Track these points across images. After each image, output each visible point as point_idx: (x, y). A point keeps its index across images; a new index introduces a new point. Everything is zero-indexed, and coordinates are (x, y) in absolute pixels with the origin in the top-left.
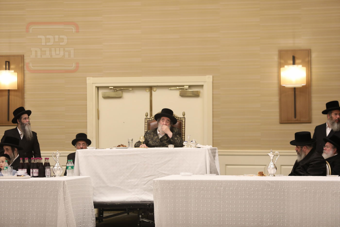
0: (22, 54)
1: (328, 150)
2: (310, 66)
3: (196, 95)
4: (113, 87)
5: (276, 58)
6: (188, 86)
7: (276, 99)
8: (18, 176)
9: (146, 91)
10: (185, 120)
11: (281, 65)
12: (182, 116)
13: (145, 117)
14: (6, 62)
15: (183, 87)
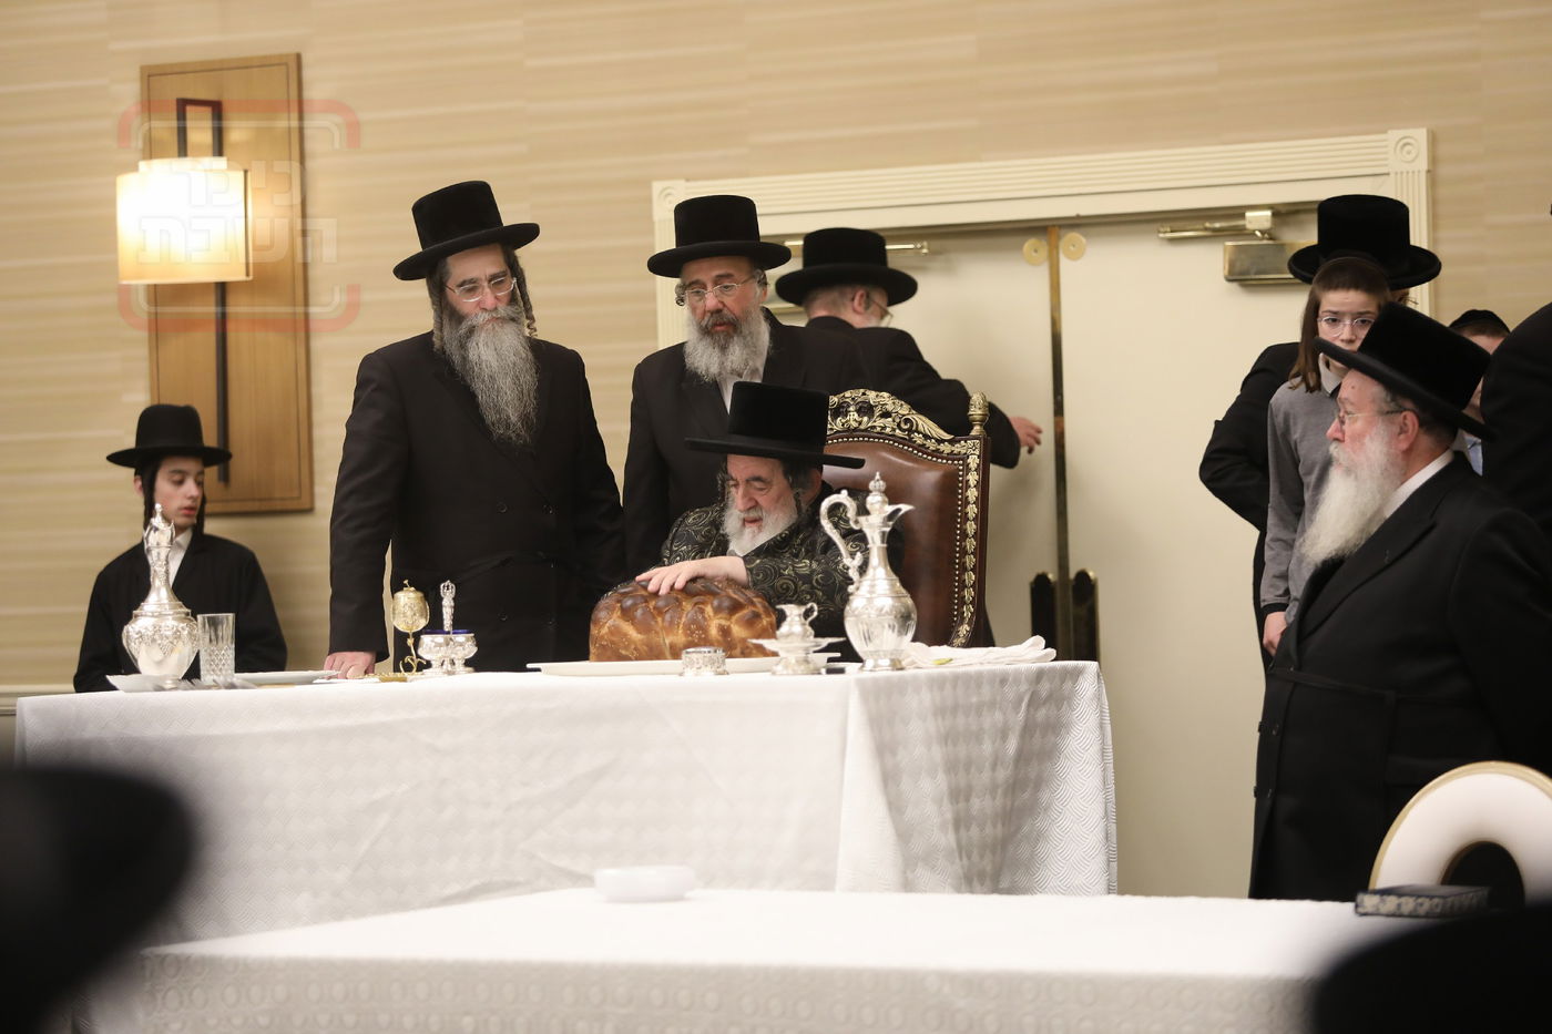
0: (292, 50)
6: (1268, 213)
15: (1240, 223)
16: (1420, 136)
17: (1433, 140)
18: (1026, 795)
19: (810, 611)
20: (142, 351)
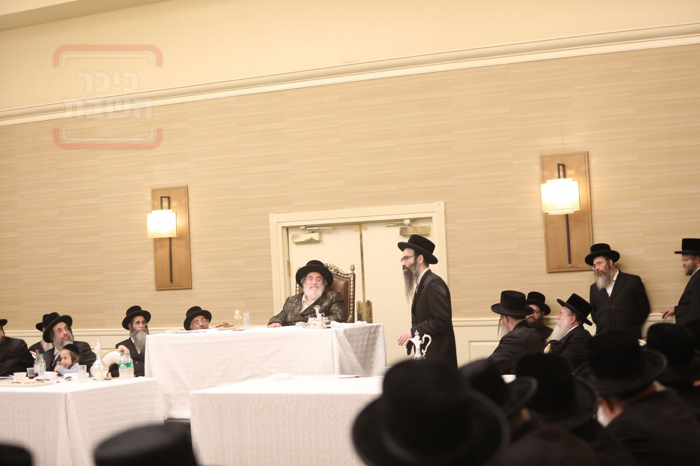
0: (186, 185)
2: (588, 179)
4: (304, 227)
5: (537, 169)
6: (409, 220)
7: (540, 234)
9: (354, 230)
10: (354, 278)
11: (544, 180)
12: (350, 272)
14: (163, 197)
15: (403, 222)
16: (442, 203)
17: (445, 204)
18: (370, 353)
19: (323, 315)
20: (152, 253)
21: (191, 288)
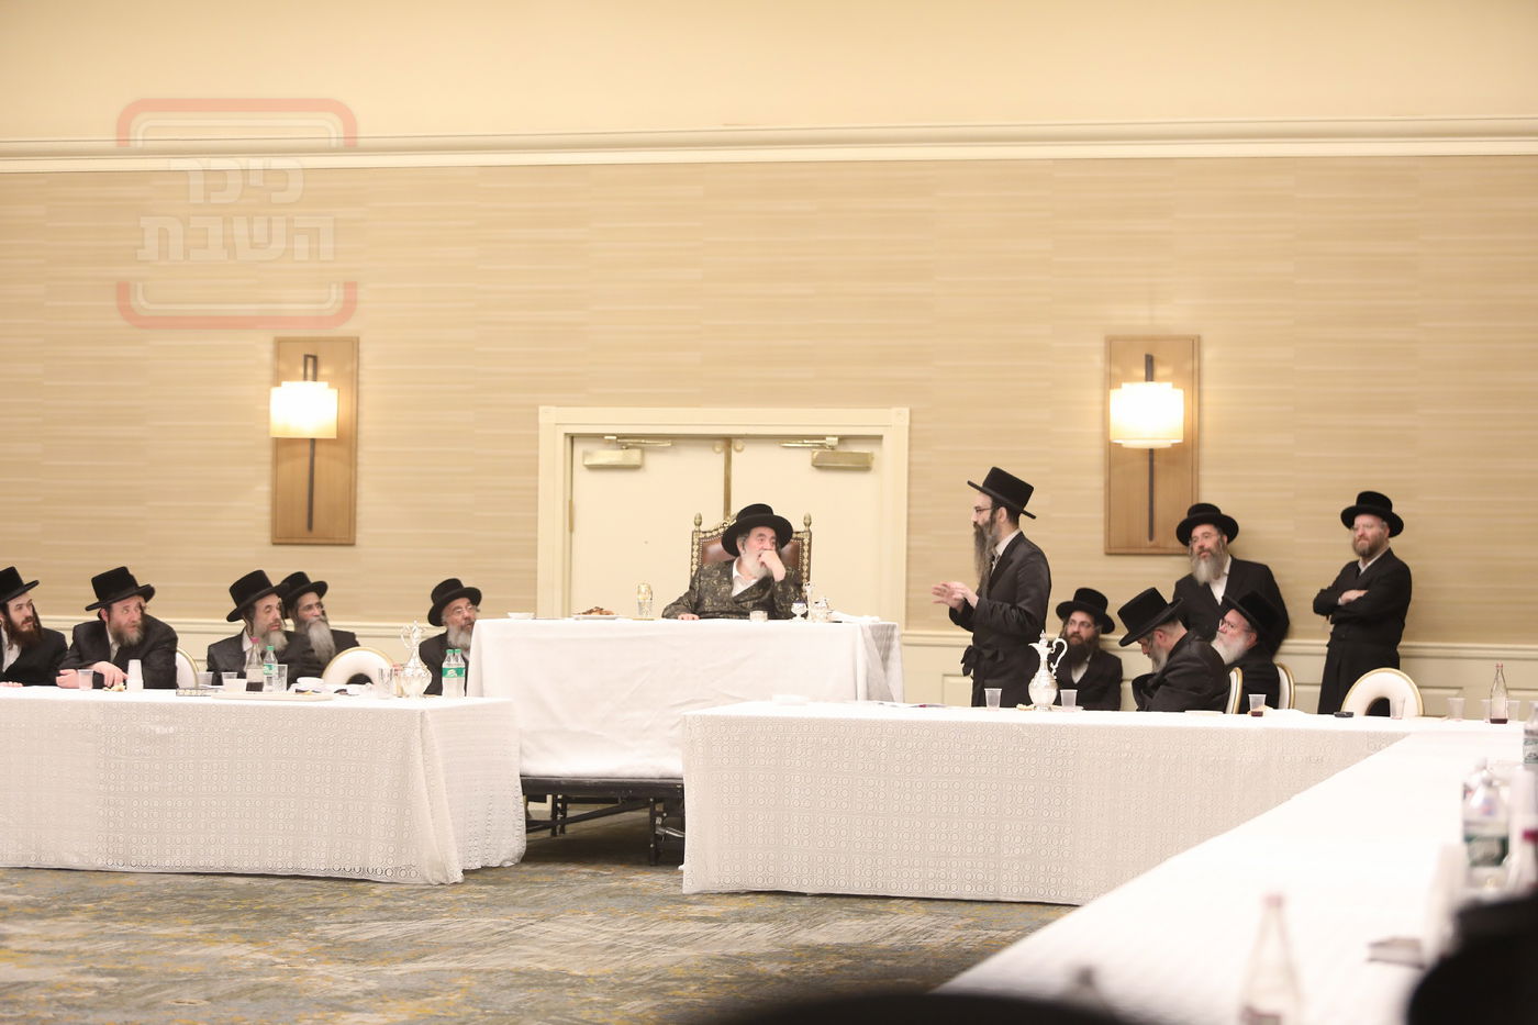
0: (355, 335)
1: (1232, 635)
2: (1196, 386)
3: (863, 465)
4: (615, 438)
5: (1098, 360)
6: (836, 439)
7: (1097, 482)
8: (297, 691)
9: (714, 449)
10: (810, 539)
11: (1111, 382)
13: (694, 527)
14: (306, 357)
15: (822, 441)
16: (906, 411)
17: (911, 412)
21: (352, 544)
